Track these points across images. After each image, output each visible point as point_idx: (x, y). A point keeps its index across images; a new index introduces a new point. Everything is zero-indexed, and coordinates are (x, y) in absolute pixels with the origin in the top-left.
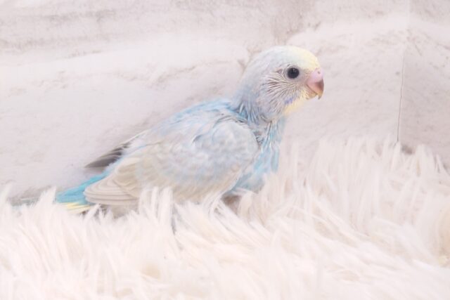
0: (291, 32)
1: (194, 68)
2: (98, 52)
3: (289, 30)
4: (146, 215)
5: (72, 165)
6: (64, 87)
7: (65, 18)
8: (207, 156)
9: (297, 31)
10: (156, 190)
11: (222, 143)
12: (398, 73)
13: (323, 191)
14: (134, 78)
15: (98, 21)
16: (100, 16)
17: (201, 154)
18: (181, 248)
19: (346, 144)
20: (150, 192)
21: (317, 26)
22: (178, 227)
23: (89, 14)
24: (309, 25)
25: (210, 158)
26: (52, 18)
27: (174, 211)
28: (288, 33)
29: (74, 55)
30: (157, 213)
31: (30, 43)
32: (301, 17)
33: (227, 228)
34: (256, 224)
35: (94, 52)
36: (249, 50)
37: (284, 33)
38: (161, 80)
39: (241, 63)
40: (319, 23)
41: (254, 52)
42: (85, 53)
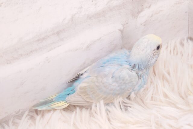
0: (139, 12)
1: (101, 38)
2: (60, 45)
6: (49, 62)
7: (44, 39)
8: (117, 85)
9: (142, 11)
11: (123, 80)
12: (186, 12)
14: (77, 50)
15: (58, 35)
16: (58, 33)
17: (114, 84)
21: (150, 6)
23: (54, 34)
24: (146, 7)
25: (119, 86)
26: (38, 40)
29: (50, 50)
31: (31, 52)
32: (142, 6)
35: (58, 46)
36: (122, 25)
37: (135, 14)
38: (88, 47)
39: (120, 30)
40: (151, 5)
41: (125, 25)
42: (54, 48)
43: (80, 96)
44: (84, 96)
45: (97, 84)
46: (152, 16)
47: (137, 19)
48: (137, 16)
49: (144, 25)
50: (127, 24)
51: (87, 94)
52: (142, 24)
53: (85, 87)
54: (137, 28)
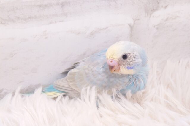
0: (154, 10)
1: (107, 28)
2: (62, 21)
3: (152, 9)
4: (84, 100)
5: (50, 74)
6: (46, 38)
7: (46, 6)
9: (157, 10)
10: (89, 88)
13: (168, 86)
14: (79, 33)
15: (62, 7)
16: (63, 5)
18: (101, 117)
19: (179, 62)
20: (86, 89)
21: (166, 7)
22: (100, 106)
23: (58, 4)
24: (162, 7)
26: (40, 6)
27: (98, 98)
28: (152, 10)
29: (51, 23)
30: (89, 99)
31: (30, 18)
32: (158, 3)
33: (123, 107)
34: (137, 105)
35: (60, 21)
36: (133, 19)
37: (150, 10)
38: (92, 34)
39: (130, 25)
40: (167, 5)
41: (136, 20)
42: (56, 22)
43: (67, 81)
44: (71, 82)
45: (87, 71)
46: (167, 19)
47: (150, 17)
48: (151, 15)
49: (157, 29)
50: (139, 20)
51: (74, 81)
52: (154, 26)
53: (75, 72)
54: (148, 30)
